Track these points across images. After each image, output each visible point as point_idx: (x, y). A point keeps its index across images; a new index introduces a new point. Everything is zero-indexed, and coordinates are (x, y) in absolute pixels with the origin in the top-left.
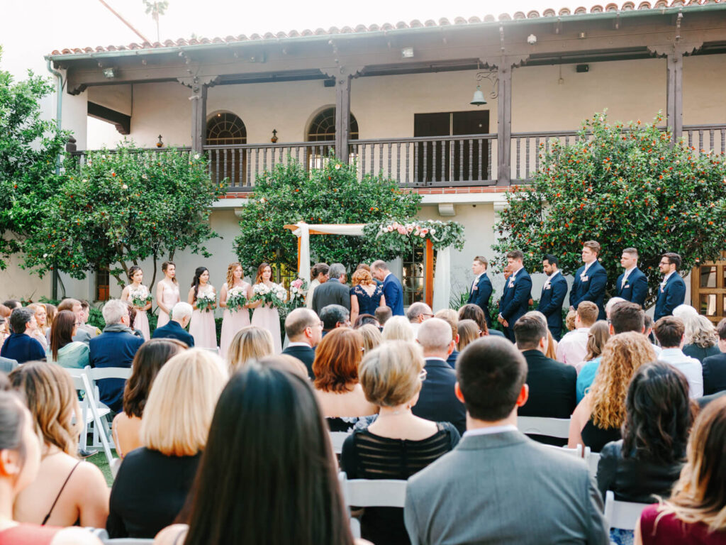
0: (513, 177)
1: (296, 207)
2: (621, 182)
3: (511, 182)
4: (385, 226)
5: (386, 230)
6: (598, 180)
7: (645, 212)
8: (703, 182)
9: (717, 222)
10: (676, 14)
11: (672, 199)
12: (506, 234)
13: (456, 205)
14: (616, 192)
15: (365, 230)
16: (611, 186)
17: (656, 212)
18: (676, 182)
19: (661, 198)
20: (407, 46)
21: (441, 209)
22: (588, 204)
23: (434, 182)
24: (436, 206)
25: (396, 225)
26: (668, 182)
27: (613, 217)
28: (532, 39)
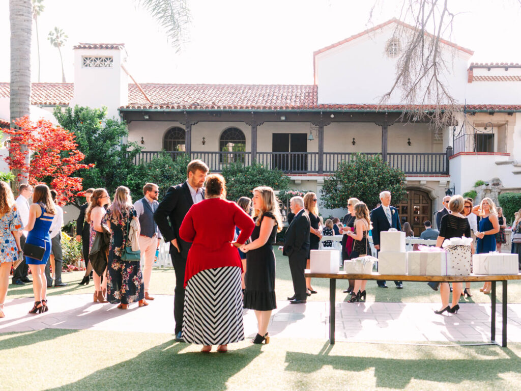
0: (324, 170)
1: (246, 182)
2: (366, 178)
3: (324, 172)
4: (287, 191)
5: (287, 193)
6: (359, 177)
7: (374, 188)
8: (392, 178)
9: (396, 192)
10: (386, 112)
11: (382, 184)
12: (324, 194)
13: (302, 181)
14: (364, 181)
15: (280, 193)
16: (363, 179)
17: (377, 189)
18: (383, 178)
19: (379, 183)
20: (282, 115)
21: (296, 182)
22: (356, 185)
23: (293, 171)
24: (294, 181)
25: (291, 191)
26: (381, 178)
27: (363, 190)
28: (332, 116)
